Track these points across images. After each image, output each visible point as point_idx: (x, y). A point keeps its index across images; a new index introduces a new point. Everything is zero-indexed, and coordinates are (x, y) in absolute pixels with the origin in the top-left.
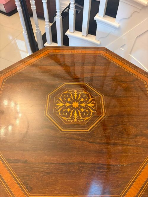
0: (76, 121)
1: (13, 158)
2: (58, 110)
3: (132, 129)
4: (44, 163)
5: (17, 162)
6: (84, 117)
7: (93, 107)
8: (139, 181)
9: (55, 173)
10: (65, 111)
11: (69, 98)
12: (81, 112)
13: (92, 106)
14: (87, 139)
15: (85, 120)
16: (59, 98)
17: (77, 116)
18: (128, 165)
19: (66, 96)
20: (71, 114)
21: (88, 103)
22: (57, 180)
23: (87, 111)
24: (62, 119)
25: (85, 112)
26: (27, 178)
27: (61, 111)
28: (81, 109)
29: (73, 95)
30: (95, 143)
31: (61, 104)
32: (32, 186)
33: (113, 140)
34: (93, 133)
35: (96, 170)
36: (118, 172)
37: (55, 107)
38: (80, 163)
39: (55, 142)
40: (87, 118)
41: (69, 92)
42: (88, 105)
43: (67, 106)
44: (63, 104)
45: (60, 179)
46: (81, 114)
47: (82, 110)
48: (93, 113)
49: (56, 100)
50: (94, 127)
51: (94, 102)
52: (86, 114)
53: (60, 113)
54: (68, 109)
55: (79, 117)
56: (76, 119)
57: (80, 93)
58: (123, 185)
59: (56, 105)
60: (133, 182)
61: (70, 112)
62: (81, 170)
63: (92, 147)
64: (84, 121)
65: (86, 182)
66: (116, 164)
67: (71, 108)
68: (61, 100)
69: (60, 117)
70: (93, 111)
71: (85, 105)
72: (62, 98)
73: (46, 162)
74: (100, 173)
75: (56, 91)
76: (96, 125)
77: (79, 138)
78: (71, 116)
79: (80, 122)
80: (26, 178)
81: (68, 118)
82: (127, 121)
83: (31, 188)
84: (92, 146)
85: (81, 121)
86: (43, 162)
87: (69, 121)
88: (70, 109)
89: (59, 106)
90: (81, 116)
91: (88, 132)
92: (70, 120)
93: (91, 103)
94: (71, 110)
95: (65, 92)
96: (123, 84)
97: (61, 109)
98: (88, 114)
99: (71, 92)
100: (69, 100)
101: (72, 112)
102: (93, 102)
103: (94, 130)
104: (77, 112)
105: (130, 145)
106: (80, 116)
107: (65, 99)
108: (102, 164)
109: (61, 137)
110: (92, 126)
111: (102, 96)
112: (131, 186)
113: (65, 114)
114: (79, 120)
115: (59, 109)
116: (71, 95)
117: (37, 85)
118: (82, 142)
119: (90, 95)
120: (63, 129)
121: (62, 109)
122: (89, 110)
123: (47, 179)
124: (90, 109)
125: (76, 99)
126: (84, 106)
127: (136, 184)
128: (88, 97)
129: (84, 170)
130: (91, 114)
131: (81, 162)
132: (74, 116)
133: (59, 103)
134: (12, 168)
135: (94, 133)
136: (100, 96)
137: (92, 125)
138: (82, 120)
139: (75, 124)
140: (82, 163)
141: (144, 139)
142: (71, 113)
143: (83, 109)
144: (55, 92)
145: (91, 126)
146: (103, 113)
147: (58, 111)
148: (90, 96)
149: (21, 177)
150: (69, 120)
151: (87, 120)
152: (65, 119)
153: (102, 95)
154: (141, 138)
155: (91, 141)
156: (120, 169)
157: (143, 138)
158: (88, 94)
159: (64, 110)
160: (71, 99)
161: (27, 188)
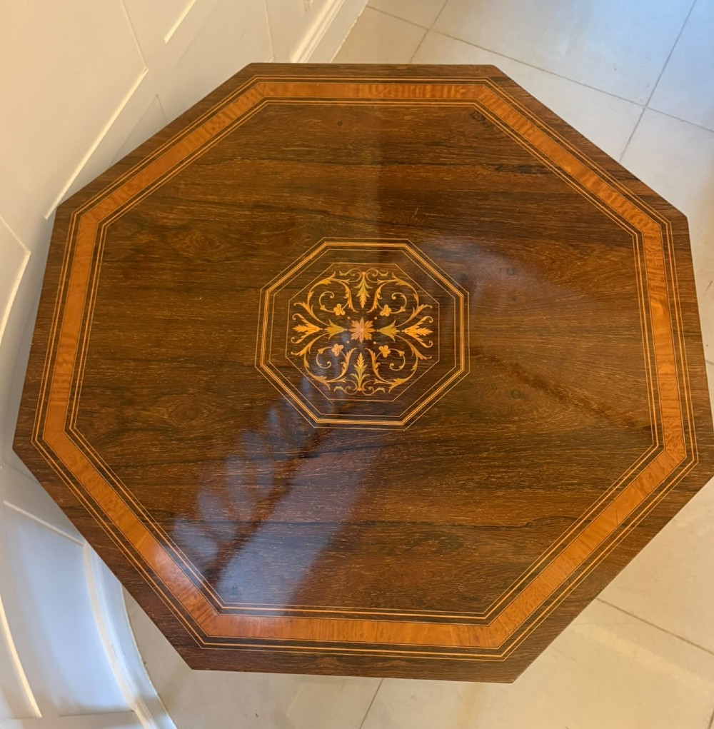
0: (364, 273)
1: (534, 175)
2: (424, 309)
3: (188, 247)
4: (451, 164)
5: (522, 166)
6: (334, 286)
7: (300, 322)
8: (214, 129)
9: (420, 143)
10: (399, 308)
11: (385, 355)
12: (344, 302)
13: (303, 324)
14: (331, 220)
15: (333, 276)
16: (422, 357)
17: (359, 289)
18: (231, 160)
19: (397, 367)
20: (378, 296)
21: (316, 335)
22: (413, 130)
23: (323, 308)
24: (407, 281)
25: (331, 304)
26: (487, 136)
27: (412, 305)
28: (344, 313)
29: (369, 370)
30: (308, 210)
31: (412, 331)
32: (473, 121)
33: (255, 218)
34: (312, 236)
35: (316, 149)
36: (262, 145)
37: (436, 321)
38: (353, 164)
39: (427, 214)
40: (326, 281)
41: (388, 382)
42: (318, 329)
43: (393, 325)
44: (406, 331)
45: (407, 132)
46: (344, 294)
47: (339, 310)
48: (304, 300)
49: (434, 349)
50: (307, 255)
51: (295, 340)
52: (327, 296)
53: (417, 298)
54: (387, 315)
55: (350, 286)
56: (363, 279)
57: (343, 380)
58: (256, 121)
59: (433, 327)
60: (228, 127)
61: (382, 304)
62: (355, 150)
63: (318, 201)
64: (338, 272)
65: (343, 126)
66: (263, 161)
67: (380, 317)
68: (414, 349)
69: (415, 286)
70: (304, 305)
71: (328, 329)
72: (410, 357)
73: (446, 167)
74: (306, 143)
75: (436, 388)
76: (301, 261)
77: (354, 224)
78: (379, 290)
79: (350, 271)
80: (490, 134)
81: (390, 284)
82: (196, 271)
83: (474, 118)
84: (320, 203)
85: (346, 274)
86: (452, 166)
87: (385, 273)
88: (382, 314)
89: (421, 326)
90: (346, 287)
91: (327, 240)
92: (382, 275)
93: (308, 334)
94: (378, 310)
95: (399, 381)
96: (166, 417)
97: (414, 315)
98: (322, 295)
99: (377, 381)
100: (385, 351)
101: (376, 304)
102: (299, 341)
103: (308, 244)
104: (356, 301)
105: (210, 203)
106: (348, 289)
107: (401, 353)
108: (298, 160)
109: (409, 225)
110: (311, 257)
111: (262, 365)
112: (238, 120)
113: (398, 296)
114: (354, 275)
115: (421, 314)
116: (376, 372)
117: (516, 418)
118: (347, 214)
119: (304, 371)
120: (404, 249)
121: (411, 313)
122: (316, 311)
123: (437, 133)
124: (312, 313)
125: (359, 351)
126: (332, 324)
127: (224, 122)
128: (312, 362)
129: (345, 149)
130: (310, 295)
131: (352, 166)
132: (367, 290)
133: (421, 337)
134: (530, 156)
135: (309, 237)
136: (270, 367)
137: (311, 261)
138: (341, 274)
139: (365, 264)
140: (351, 164)
141: (165, 218)
142: (378, 300)
143: (337, 314)
144: (440, 385)
145: (316, 257)
146: (271, 300)
147: (422, 307)
148: (306, 364)
149: (503, 137)
150: (386, 275)
151: (324, 276)
152: (397, 280)
153: (262, 369)
154: (172, 221)
155: (319, 217)
156: (255, 151)
157: (166, 222)
158: (314, 373)
159: (402, 309)
160: (377, 351)
161: (485, 118)
